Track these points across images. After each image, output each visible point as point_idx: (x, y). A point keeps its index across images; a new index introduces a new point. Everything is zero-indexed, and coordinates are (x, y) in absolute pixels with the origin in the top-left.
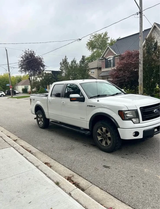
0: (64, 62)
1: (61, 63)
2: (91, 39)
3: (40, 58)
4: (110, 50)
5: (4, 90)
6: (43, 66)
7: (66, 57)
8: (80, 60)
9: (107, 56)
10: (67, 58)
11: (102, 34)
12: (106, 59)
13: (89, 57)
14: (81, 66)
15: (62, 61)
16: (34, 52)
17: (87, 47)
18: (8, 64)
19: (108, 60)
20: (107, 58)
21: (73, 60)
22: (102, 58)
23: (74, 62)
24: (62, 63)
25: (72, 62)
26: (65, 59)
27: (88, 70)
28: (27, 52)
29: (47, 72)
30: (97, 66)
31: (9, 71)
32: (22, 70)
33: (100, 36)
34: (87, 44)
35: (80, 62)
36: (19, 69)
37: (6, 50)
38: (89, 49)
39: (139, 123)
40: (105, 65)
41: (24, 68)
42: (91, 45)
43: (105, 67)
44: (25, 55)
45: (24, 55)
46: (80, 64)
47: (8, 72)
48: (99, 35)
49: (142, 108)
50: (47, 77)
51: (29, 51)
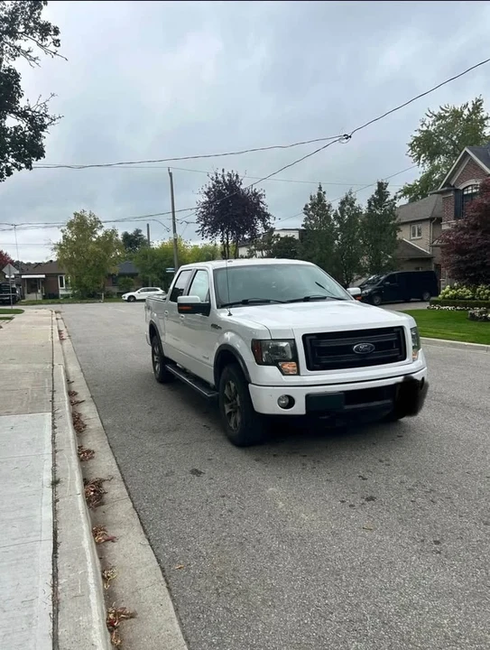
0: (313, 205)
1: (307, 206)
2: (425, 128)
3: (255, 194)
4: (472, 160)
5: (163, 284)
6: (264, 216)
7: (320, 188)
8: (369, 197)
9: (461, 180)
10: (324, 193)
11: (466, 106)
12: (457, 190)
13: (415, 185)
14: (370, 214)
15: (310, 202)
16: (237, 176)
17: (409, 153)
18: (173, 212)
19: (465, 193)
20: (461, 188)
21: (347, 198)
22: (446, 188)
23: (347, 202)
24: (310, 207)
25: (343, 203)
26: (319, 194)
27: (396, 228)
28: (220, 179)
29: (283, 235)
30: (430, 212)
31: (175, 231)
32: (206, 228)
33: (456, 114)
34: (410, 145)
35: (369, 202)
36: (198, 227)
37: (171, 174)
38: (419, 158)
39: (298, 374)
40: (453, 210)
41: (210, 223)
42: (426, 145)
43: (452, 217)
44: (214, 186)
45: (211, 186)
46: (369, 208)
47: (172, 235)
48: (455, 111)
49: (314, 337)
50: (281, 248)
51: (226, 173)
